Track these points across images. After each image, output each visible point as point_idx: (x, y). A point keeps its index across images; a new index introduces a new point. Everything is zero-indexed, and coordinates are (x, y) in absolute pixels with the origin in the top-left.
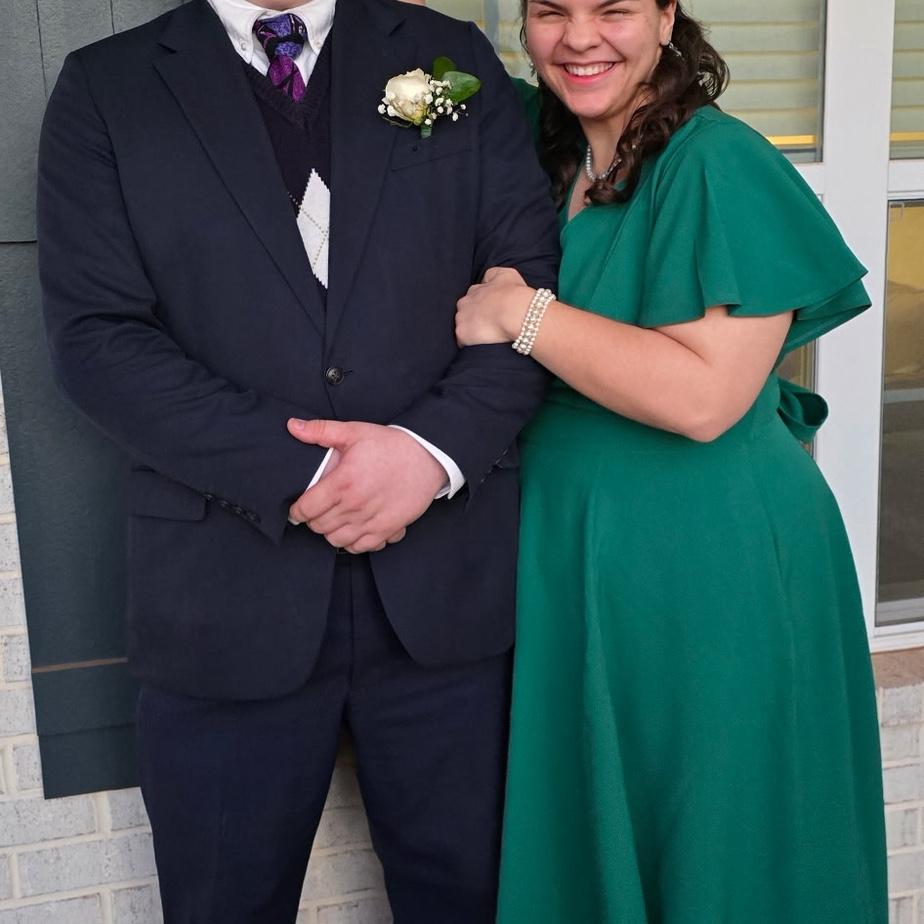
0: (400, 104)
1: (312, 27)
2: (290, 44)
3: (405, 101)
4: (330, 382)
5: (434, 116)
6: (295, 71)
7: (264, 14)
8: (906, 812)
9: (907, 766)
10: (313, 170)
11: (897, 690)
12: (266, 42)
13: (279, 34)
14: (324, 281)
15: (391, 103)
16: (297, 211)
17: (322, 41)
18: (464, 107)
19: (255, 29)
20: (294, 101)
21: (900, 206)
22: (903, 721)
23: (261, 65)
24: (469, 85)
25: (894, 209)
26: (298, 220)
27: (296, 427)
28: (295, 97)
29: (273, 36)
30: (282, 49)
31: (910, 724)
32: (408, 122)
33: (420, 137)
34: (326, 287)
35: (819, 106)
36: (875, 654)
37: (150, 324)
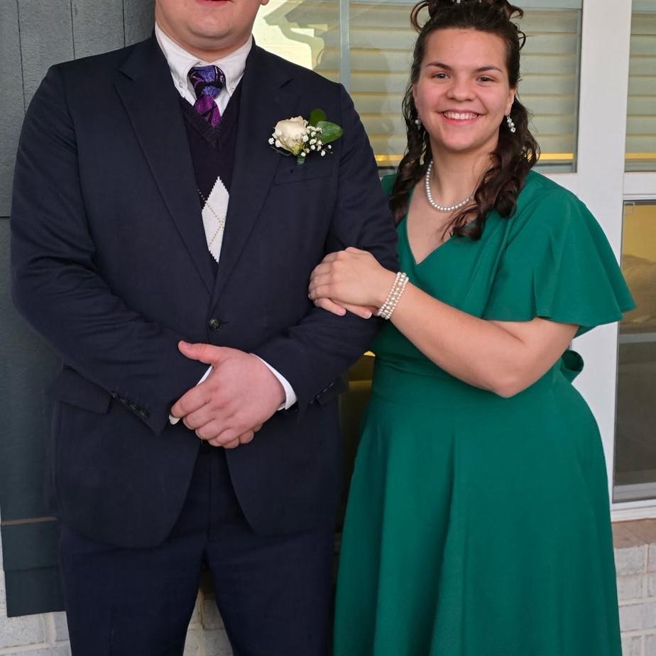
0: (285, 139)
1: (229, 78)
2: (213, 88)
3: (289, 138)
4: (211, 328)
5: (308, 151)
6: (215, 106)
7: (198, 63)
8: (633, 638)
9: (634, 604)
10: (219, 178)
11: (627, 550)
12: (196, 84)
13: (206, 80)
14: (217, 256)
15: (278, 138)
16: (203, 205)
17: (235, 87)
18: (330, 147)
19: (189, 74)
20: (211, 126)
21: (632, 205)
22: (631, 573)
23: (191, 98)
24: (335, 132)
25: (628, 207)
26: (203, 210)
27: (184, 347)
28: (213, 124)
29: (201, 80)
30: (207, 90)
31: (636, 574)
32: (289, 152)
33: (296, 163)
34: (218, 261)
35: (575, 134)
36: (615, 523)
37: (89, 268)
